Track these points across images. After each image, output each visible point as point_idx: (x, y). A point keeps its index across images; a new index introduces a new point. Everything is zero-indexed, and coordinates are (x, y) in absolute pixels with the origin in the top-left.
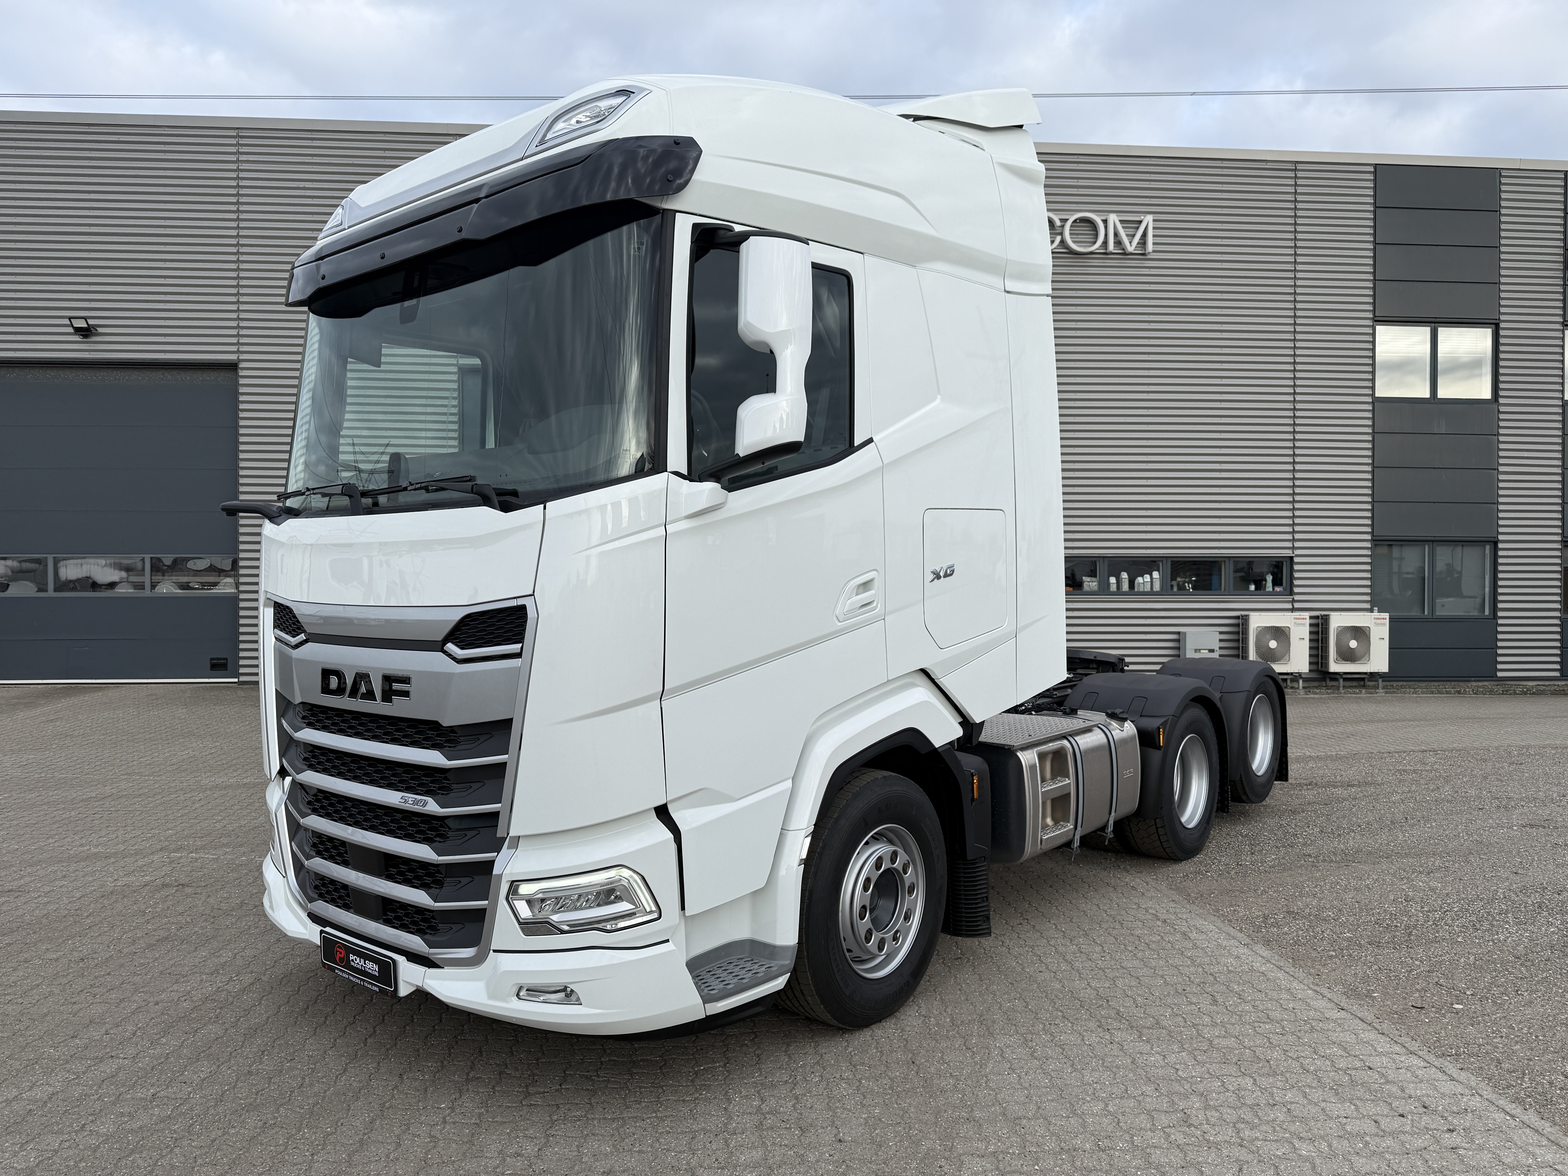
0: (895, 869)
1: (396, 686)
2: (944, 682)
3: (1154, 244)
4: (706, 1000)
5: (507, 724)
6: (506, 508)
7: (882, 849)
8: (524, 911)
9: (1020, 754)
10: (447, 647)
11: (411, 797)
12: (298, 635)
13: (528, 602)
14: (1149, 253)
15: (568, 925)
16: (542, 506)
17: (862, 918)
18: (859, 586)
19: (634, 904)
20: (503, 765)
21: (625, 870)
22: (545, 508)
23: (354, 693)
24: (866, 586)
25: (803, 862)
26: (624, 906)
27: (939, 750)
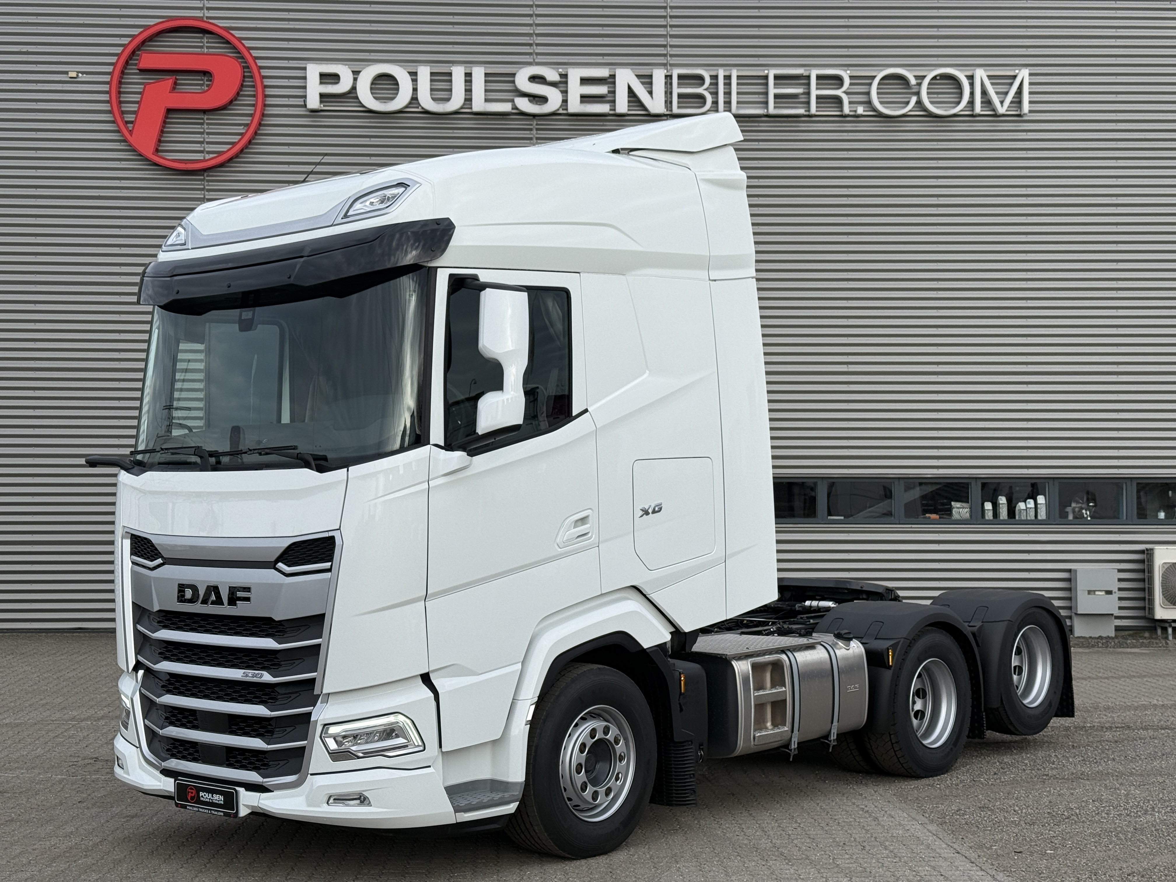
0: (607, 739)
1: (240, 594)
2: (654, 597)
3: (1031, 102)
4: (457, 810)
5: (323, 616)
6: (321, 469)
7: (598, 724)
8: (333, 745)
9: (734, 663)
10: (279, 566)
11: (250, 672)
12: (156, 559)
13: (336, 534)
14: (1024, 114)
15: (362, 753)
16: (346, 469)
17: (579, 772)
18: (577, 521)
19: (407, 739)
20: (319, 646)
21: (400, 716)
22: (348, 470)
23: (205, 602)
24: (583, 520)
25: (529, 723)
26: (401, 741)
27: (648, 651)
